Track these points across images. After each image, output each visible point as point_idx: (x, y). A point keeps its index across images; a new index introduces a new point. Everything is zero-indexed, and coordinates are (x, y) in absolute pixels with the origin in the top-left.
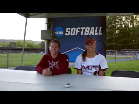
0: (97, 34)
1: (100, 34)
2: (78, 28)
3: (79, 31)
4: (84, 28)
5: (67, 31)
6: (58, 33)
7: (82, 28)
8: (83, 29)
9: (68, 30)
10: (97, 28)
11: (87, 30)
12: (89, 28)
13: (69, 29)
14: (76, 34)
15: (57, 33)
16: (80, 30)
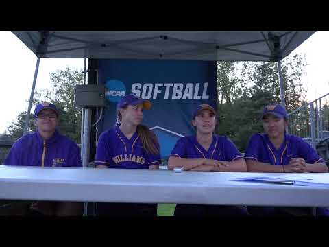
0: (199, 98)
1: (205, 97)
2: (157, 85)
3: (160, 92)
4: (172, 85)
5: (133, 90)
6: (114, 93)
7: (166, 85)
8: (168, 86)
9: (136, 88)
10: (198, 85)
11: (178, 88)
12: (181, 86)
13: (139, 86)
14: (155, 98)
15: (110, 93)
16: (163, 89)
